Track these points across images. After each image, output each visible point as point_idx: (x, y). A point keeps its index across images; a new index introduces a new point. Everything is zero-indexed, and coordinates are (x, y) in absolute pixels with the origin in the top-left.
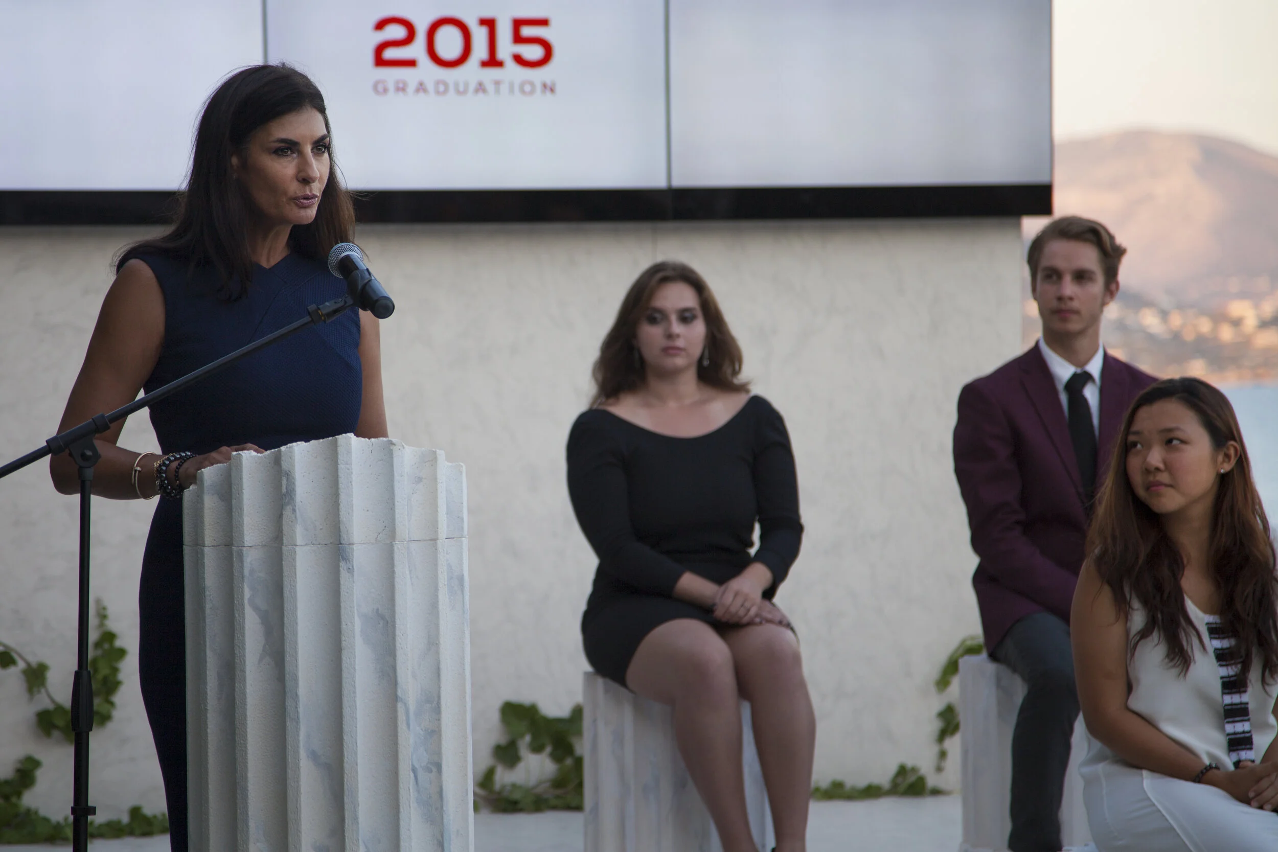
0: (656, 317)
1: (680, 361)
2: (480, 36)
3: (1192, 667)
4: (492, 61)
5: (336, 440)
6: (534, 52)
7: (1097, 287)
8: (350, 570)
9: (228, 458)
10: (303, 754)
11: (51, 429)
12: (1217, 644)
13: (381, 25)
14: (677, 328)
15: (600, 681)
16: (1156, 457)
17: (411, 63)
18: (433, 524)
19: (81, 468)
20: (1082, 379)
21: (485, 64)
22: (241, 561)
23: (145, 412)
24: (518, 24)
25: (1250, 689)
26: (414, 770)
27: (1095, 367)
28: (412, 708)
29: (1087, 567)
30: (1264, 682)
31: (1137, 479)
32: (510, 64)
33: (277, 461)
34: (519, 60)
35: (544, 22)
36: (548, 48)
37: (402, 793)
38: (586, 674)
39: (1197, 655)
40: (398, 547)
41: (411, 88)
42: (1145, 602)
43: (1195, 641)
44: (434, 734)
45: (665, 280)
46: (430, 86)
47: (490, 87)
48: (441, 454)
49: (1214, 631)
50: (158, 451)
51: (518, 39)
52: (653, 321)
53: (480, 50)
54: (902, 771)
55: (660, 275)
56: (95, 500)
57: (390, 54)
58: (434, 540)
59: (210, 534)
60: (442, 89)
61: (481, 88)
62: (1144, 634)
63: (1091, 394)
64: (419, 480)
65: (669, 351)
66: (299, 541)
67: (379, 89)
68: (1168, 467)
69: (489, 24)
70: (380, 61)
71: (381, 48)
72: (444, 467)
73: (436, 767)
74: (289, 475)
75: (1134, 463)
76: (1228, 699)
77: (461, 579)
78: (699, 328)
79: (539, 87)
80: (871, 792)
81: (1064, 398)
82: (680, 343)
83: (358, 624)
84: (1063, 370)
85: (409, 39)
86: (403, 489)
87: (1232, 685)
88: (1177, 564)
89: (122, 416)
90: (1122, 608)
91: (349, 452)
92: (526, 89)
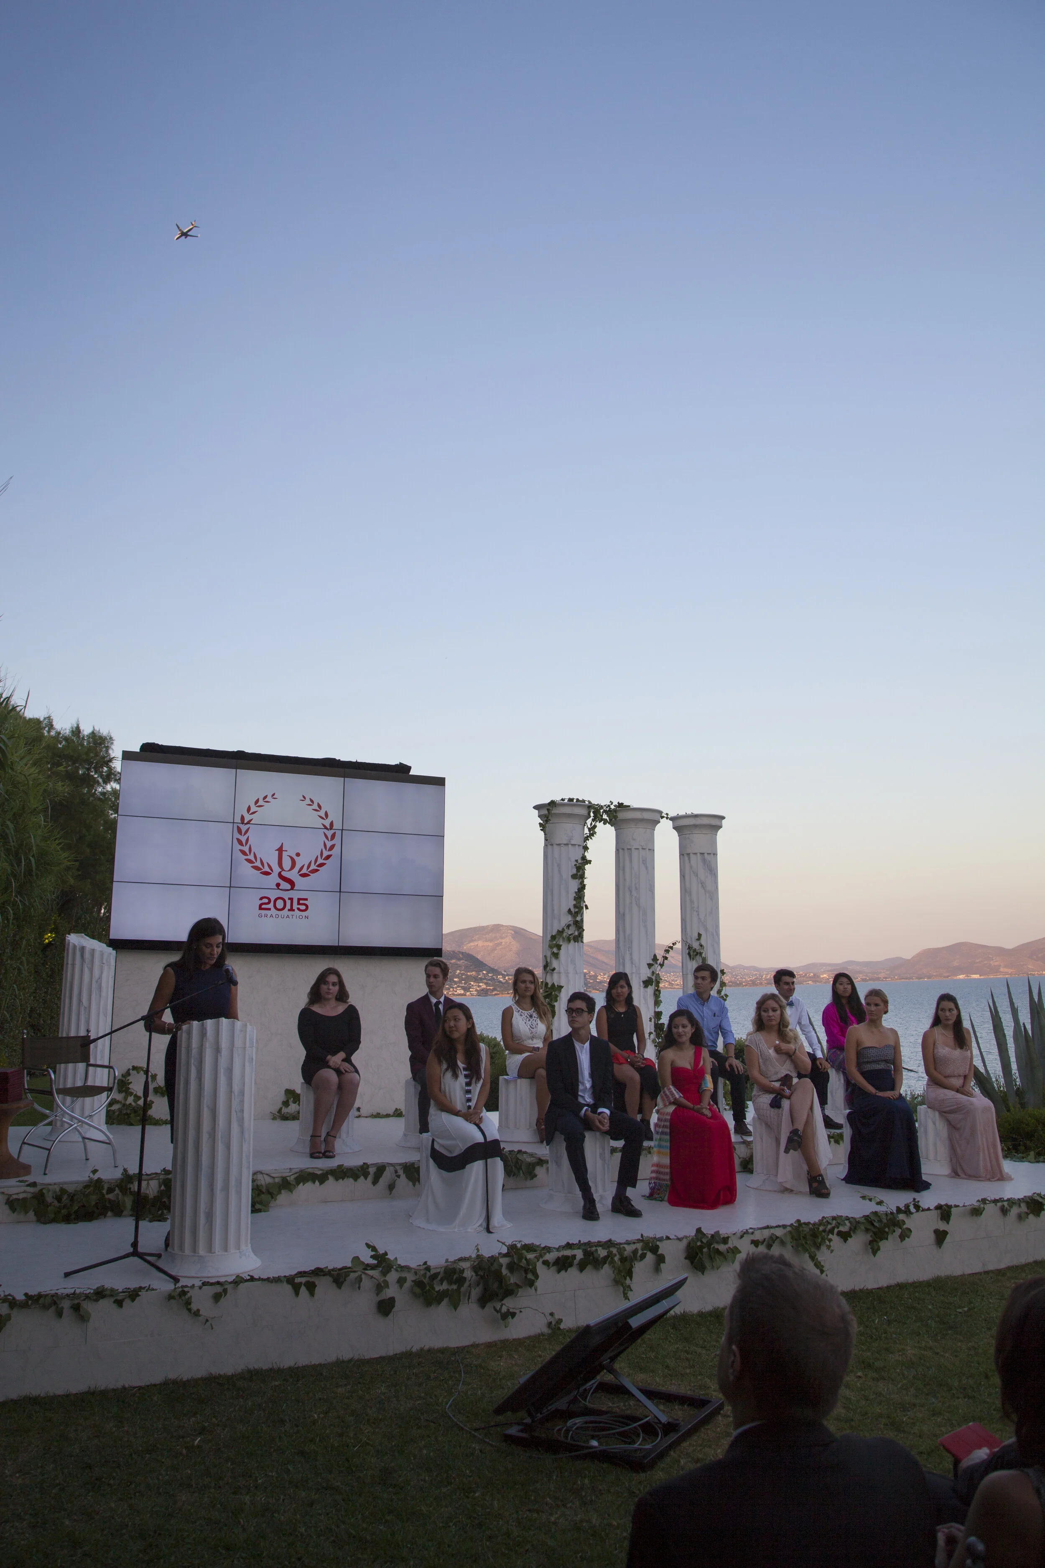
0: (326, 983)
1: (330, 996)
2: (288, 903)
3: (459, 1078)
4: (291, 909)
5: (219, 1020)
6: (303, 907)
7: (441, 978)
8: (221, 1056)
9: (189, 1023)
10: (205, 1106)
11: (145, 1013)
12: (465, 1073)
13: (261, 899)
14: (331, 987)
15: (305, 1085)
16: (452, 1023)
17: (269, 909)
18: (245, 1043)
19: (150, 1025)
20: (439, 1003)
21: (289, 910)
22: (191, 1051)
23: (169, 1009)
24: (299, 900)
25: (472, 1085)
26: (236, 1112)
27: (442, 1000)
28: (236, 1094)
29: (432, 1053)
30: (476, 1083)
31: (447, 1029)
32: (296, 910)
33: (203, 1024)
34: (299, 909)
35: (306, 899)
36: (307, 907)
37: (232, 1118)
38: (302, 1083)
39: (460, 1075)
40: (234, 1049)
41: (269, 916)
42: (447, 1061)
43: (460, 1072)
44: (242, 1101)
45: (330, 973)
46: (274, 916)
47: (291, 917)
48: (248, 1024)
49: (465, 1069)
50: (173, 1022)
51: (299, 904)
52: (325, 984)
53: (288, 906)
54: (396, 1110)
55: (328, 972)
56: (153, 1033)
57: (263, 906)
58: (245, 1048)
59: (184, 1044)
60: (277, 916)
61: (288, 916)
62: (447, 1070)
63: (441, 1007)
64: (241, 1031)
65: (328, 993)
66: (207, 1046)
67: (260, 916)
68: (455, 1026)
69: (291, 899)
70: (260, 908)
71: (261, 905)
72: (249, 1028)
73: (242, 1111)
74: (206, 1029)
75: (446, 1026)
76: (467, 1088)
77: (252, 1059)
78: (337, 988)
79: (304, 917)
80: (388, 1116)
81: (434, 1008)
82: (331, 991)
83: (222, 1070)
84: (434, 1000)
85: (269, 903)
86: (237, 1032)
87: (468, 1084)
88: (456, 1052)
89: (164, 1010)
90: (440, 1062)
91: (222, 1023)
92: (300, 917)
